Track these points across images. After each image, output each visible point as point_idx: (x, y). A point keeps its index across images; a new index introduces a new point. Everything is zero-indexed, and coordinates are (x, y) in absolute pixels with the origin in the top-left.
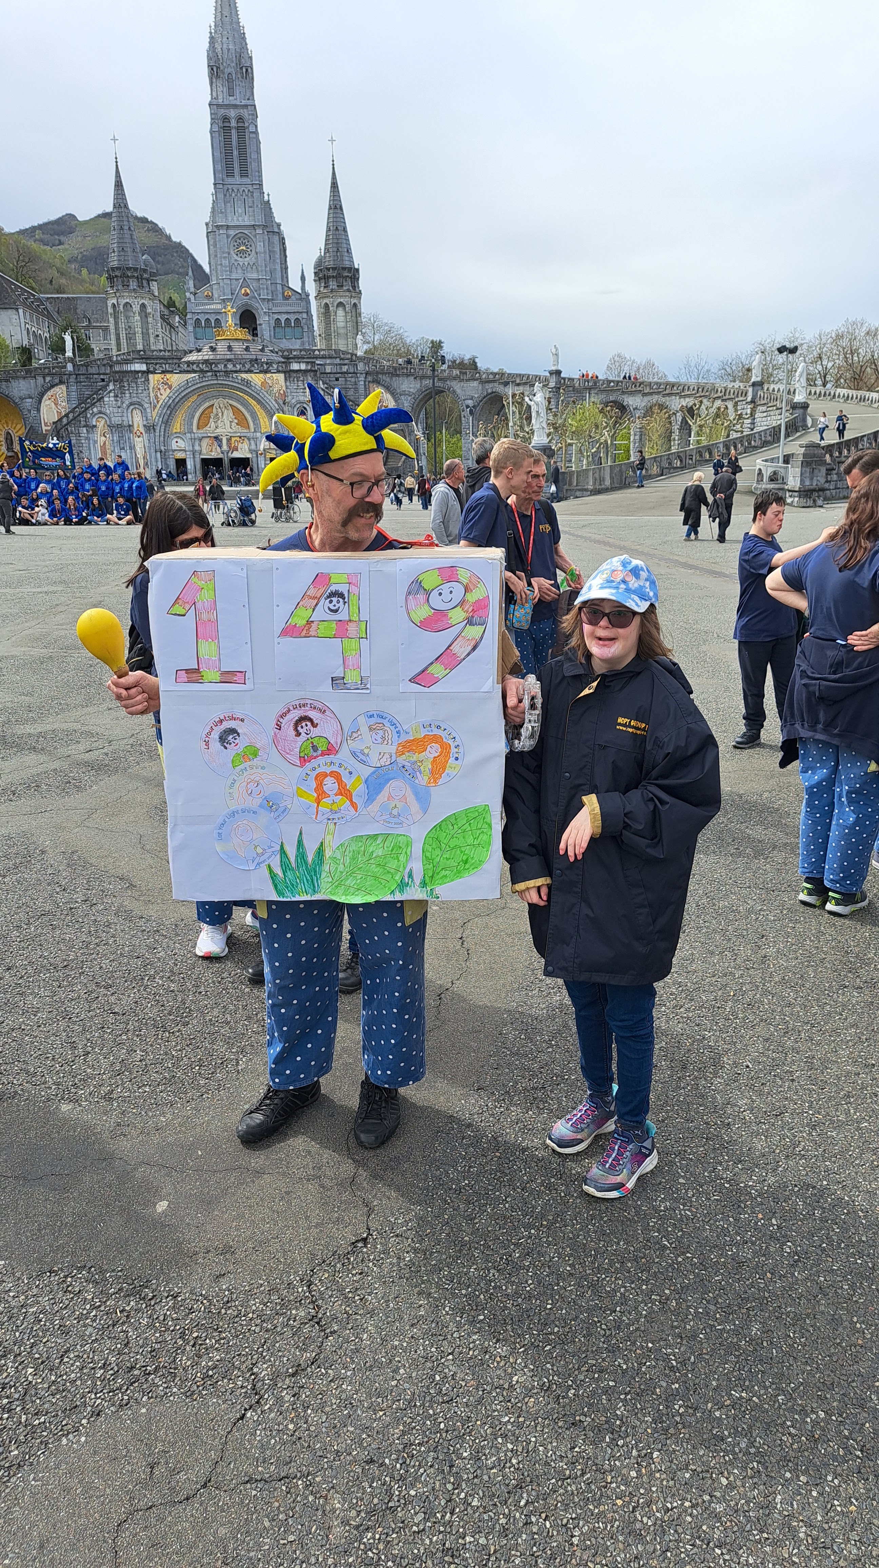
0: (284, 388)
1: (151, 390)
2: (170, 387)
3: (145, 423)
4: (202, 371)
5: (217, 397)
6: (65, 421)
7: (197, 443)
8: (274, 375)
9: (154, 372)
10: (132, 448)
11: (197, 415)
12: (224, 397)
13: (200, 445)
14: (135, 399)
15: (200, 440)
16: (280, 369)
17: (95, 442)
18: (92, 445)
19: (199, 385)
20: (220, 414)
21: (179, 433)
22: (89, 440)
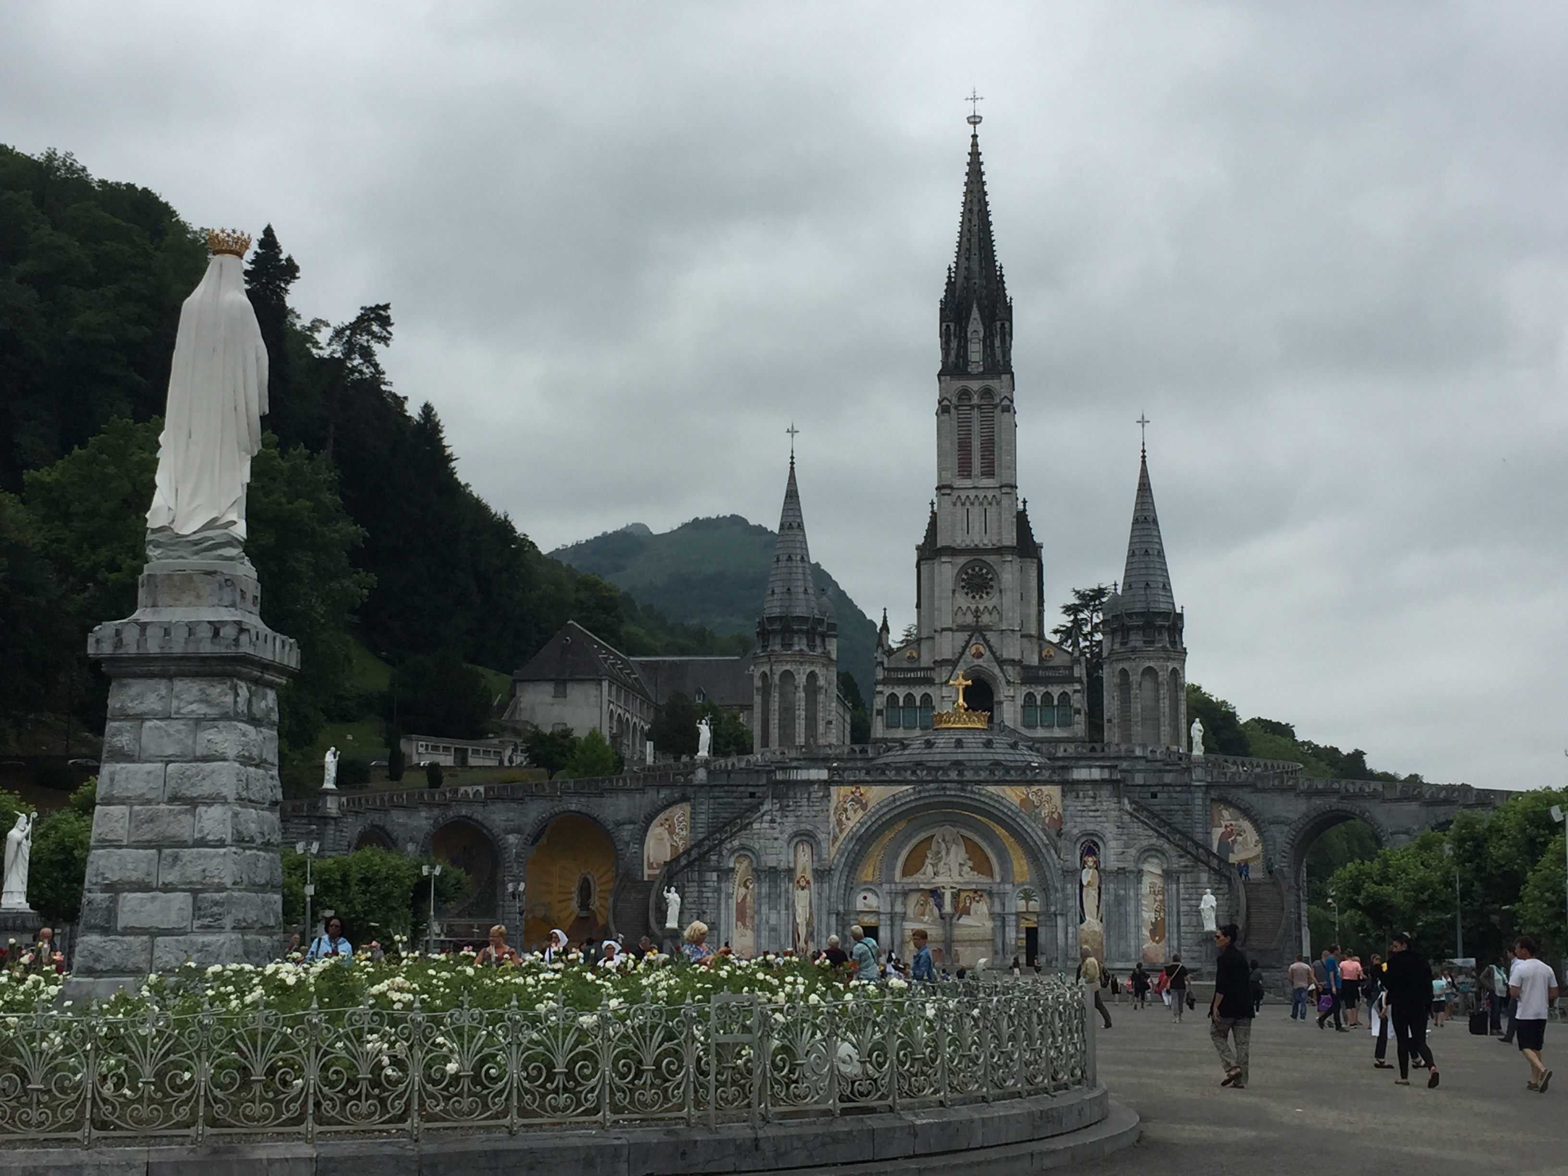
0: (1060, 810)
1: (832, 812)
2: (864, 807)
3: (816, 865)
4: (922, 782)
5: (940, 823)
6: (683, 862)
7: (899, 900)
8: (1043, 788)
9: (841, 783)
10: (790, 906)
11: (904, 853)
12: (953, 823)
13: (904, 905)
14: (803, 826)
15: (905, 894)
16: (1055, 778)
17: (729, 896)
18: (723, 902)
19: (913, 804)
20: (944, 853)
21: (871, 883)
22: (719, 894)
